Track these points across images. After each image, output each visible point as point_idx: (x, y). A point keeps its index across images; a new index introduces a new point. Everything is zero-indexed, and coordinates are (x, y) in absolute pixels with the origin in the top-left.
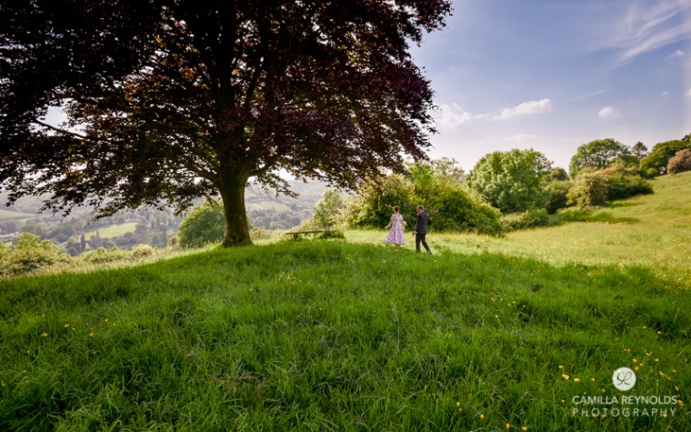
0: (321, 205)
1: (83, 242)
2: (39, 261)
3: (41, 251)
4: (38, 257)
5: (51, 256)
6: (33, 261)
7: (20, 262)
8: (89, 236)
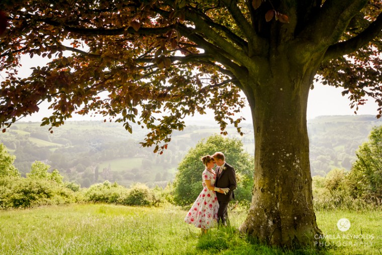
0: (367, 149)
1: (97, 173)
2: (39, 193)
4: (39, 188)
5: (52, 188)
6: (33, 192)
7: (22, 191)
8: (102, 167)
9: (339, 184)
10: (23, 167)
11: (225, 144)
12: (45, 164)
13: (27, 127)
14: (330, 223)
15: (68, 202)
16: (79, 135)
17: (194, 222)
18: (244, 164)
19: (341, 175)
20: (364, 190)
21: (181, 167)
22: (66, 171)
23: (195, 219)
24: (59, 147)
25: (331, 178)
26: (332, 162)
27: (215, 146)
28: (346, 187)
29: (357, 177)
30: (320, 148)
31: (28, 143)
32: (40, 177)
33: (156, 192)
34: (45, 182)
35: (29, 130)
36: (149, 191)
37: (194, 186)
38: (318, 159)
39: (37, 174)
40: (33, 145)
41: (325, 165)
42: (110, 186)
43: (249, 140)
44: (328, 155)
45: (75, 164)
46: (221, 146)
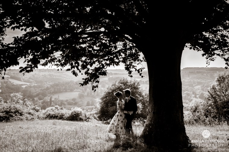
0: (214, 88)
1: (51, 101)
2: (15, 112)
3: (18, 106)
4: (15, 110)
5: (23, 109)
6: (12, 112)
7: (4, 112)
8: (54, 97)
9: (197, 108)
10: (5, 97)
11: (129, 84)
12: (19, 95)
13: (8, 73)
14: (193, 133)
15: (33, 119)
16: (40, 78)
17: (112, 131)
18: (140, 96)
19: (199, 103)
20: (212, 112)
21: (102, 98)
22: (31, 99)
23: (112, 129)
24: (28, 85)
25: (193, 105)
26: (193, 96)
27: (123, 85)
28: (201, 110)
29: (208, 105)
30: (186, 87)
31: (9, 82)
32: (16, 103)
33: (87, 113)
34: (19, 106)
35: (10, 74)
36: (83, 112)
37: (110, 109)
38: (185, 94)
39: (14, 101)
40: (12, 84)
41: (189, 97)
42: (59, 109)
43: (143, 82)
44: (191, 91)
45: (38, 95)
46: (127, 85)
